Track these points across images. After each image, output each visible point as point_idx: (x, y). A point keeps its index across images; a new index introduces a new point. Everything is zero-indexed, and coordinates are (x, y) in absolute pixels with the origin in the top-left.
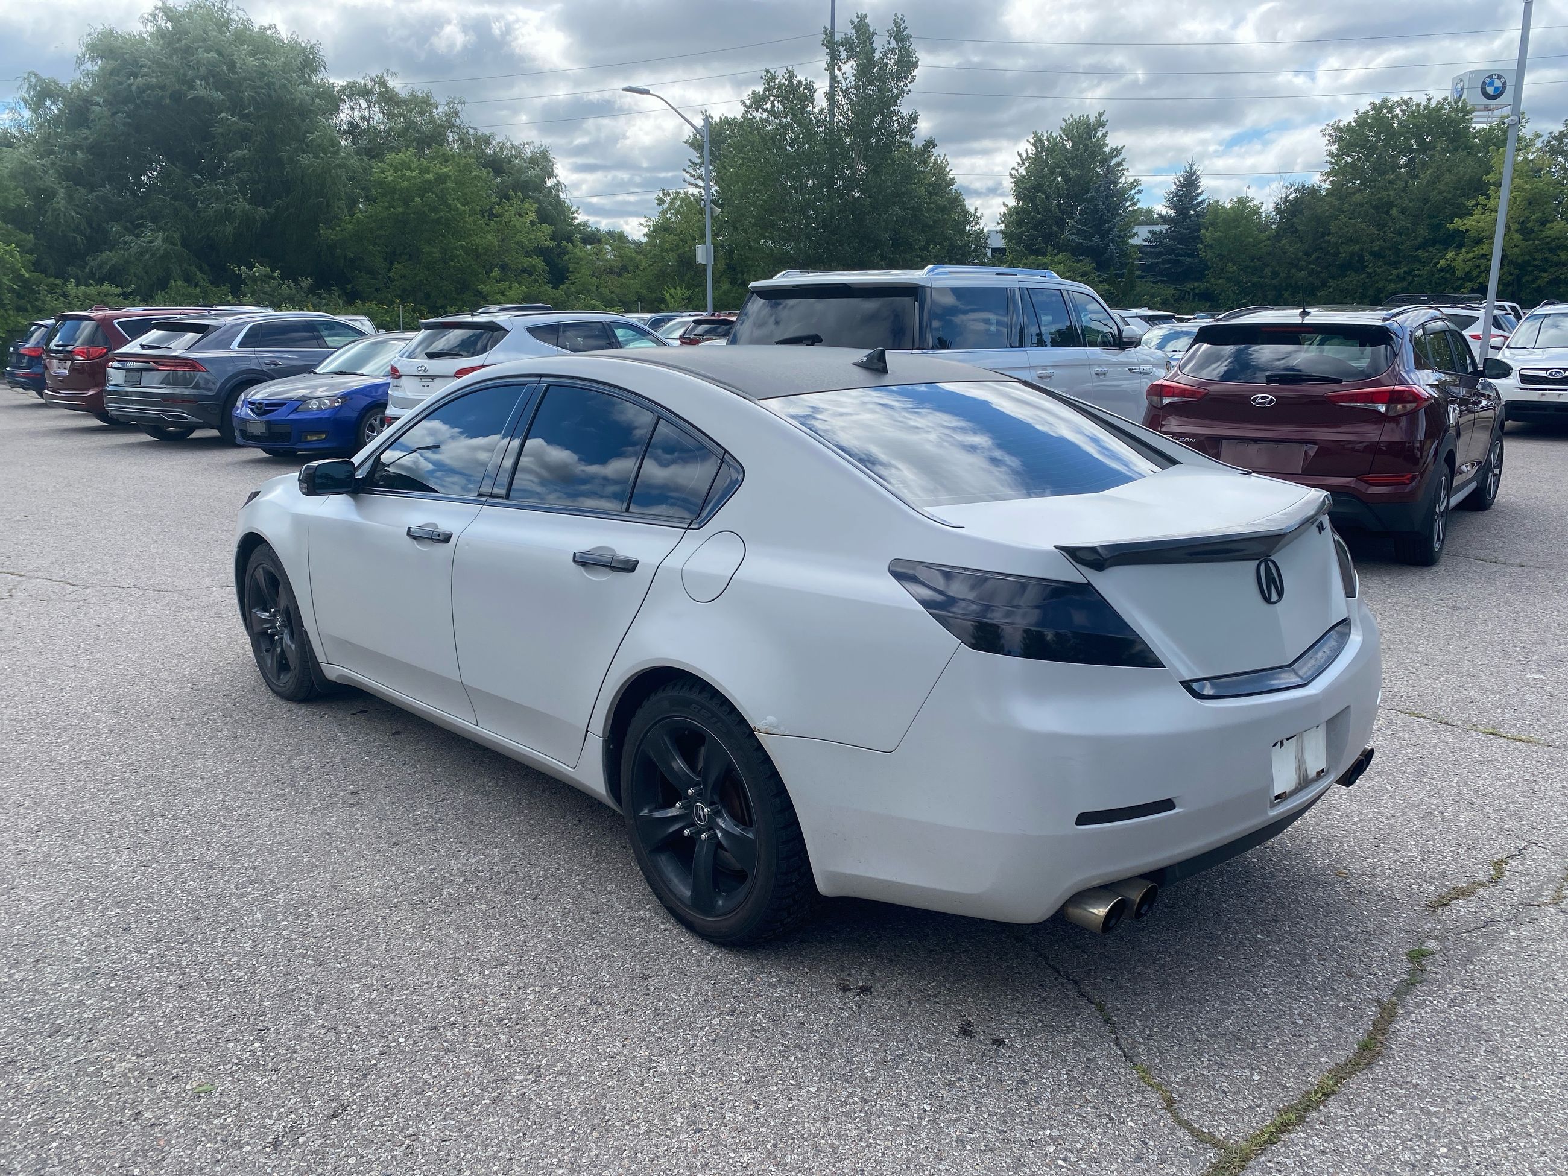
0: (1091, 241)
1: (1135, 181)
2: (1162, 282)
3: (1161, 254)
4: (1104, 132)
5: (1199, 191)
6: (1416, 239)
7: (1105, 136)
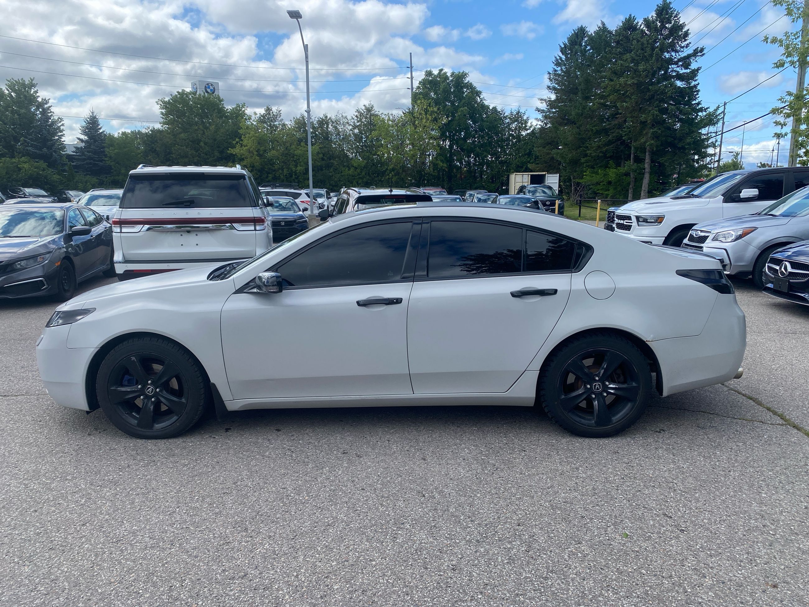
0: (42, 151)
1: (59, 118)
2: (89, 174)
3: (85, 160)
4: (36, 90)
5: (99, 127)
6: (214, 157)
7: (36, 92)
